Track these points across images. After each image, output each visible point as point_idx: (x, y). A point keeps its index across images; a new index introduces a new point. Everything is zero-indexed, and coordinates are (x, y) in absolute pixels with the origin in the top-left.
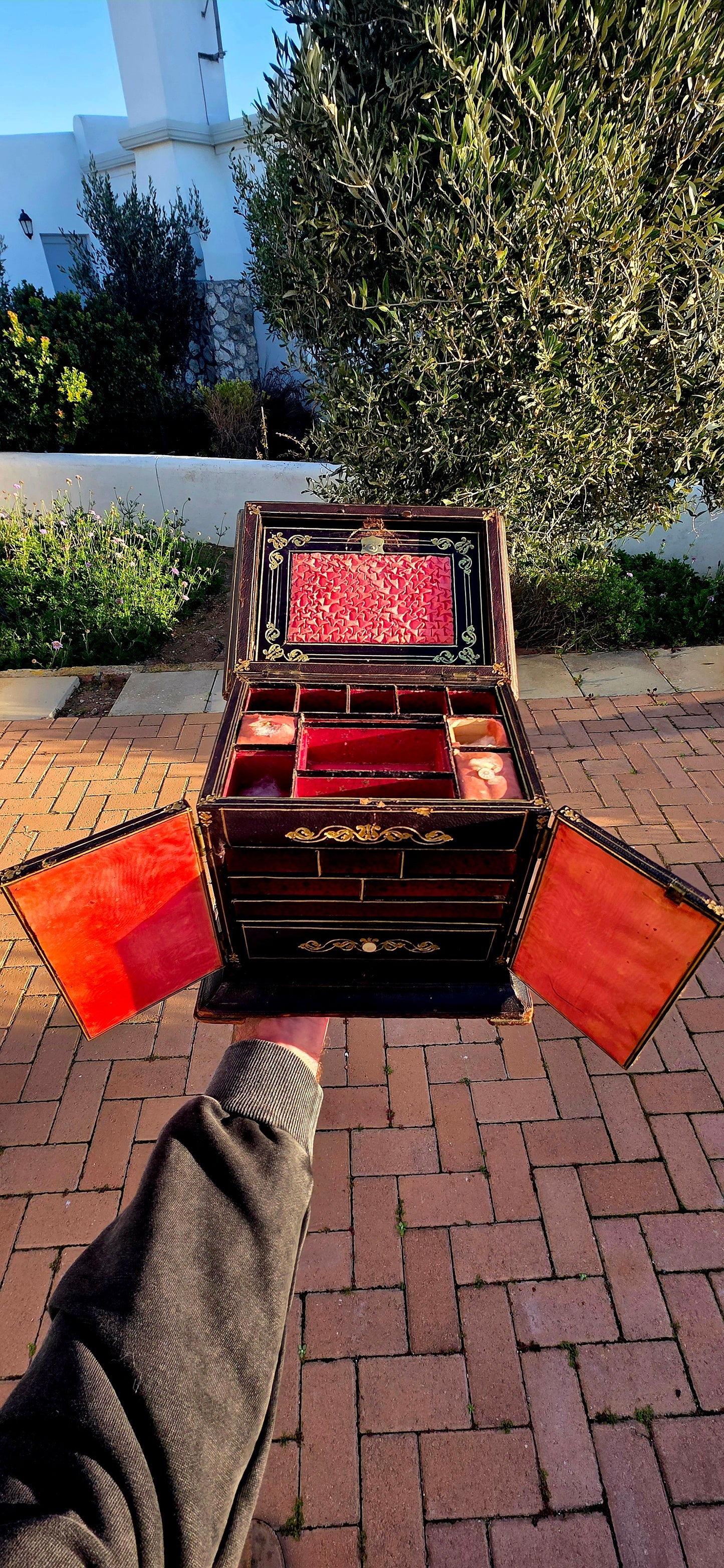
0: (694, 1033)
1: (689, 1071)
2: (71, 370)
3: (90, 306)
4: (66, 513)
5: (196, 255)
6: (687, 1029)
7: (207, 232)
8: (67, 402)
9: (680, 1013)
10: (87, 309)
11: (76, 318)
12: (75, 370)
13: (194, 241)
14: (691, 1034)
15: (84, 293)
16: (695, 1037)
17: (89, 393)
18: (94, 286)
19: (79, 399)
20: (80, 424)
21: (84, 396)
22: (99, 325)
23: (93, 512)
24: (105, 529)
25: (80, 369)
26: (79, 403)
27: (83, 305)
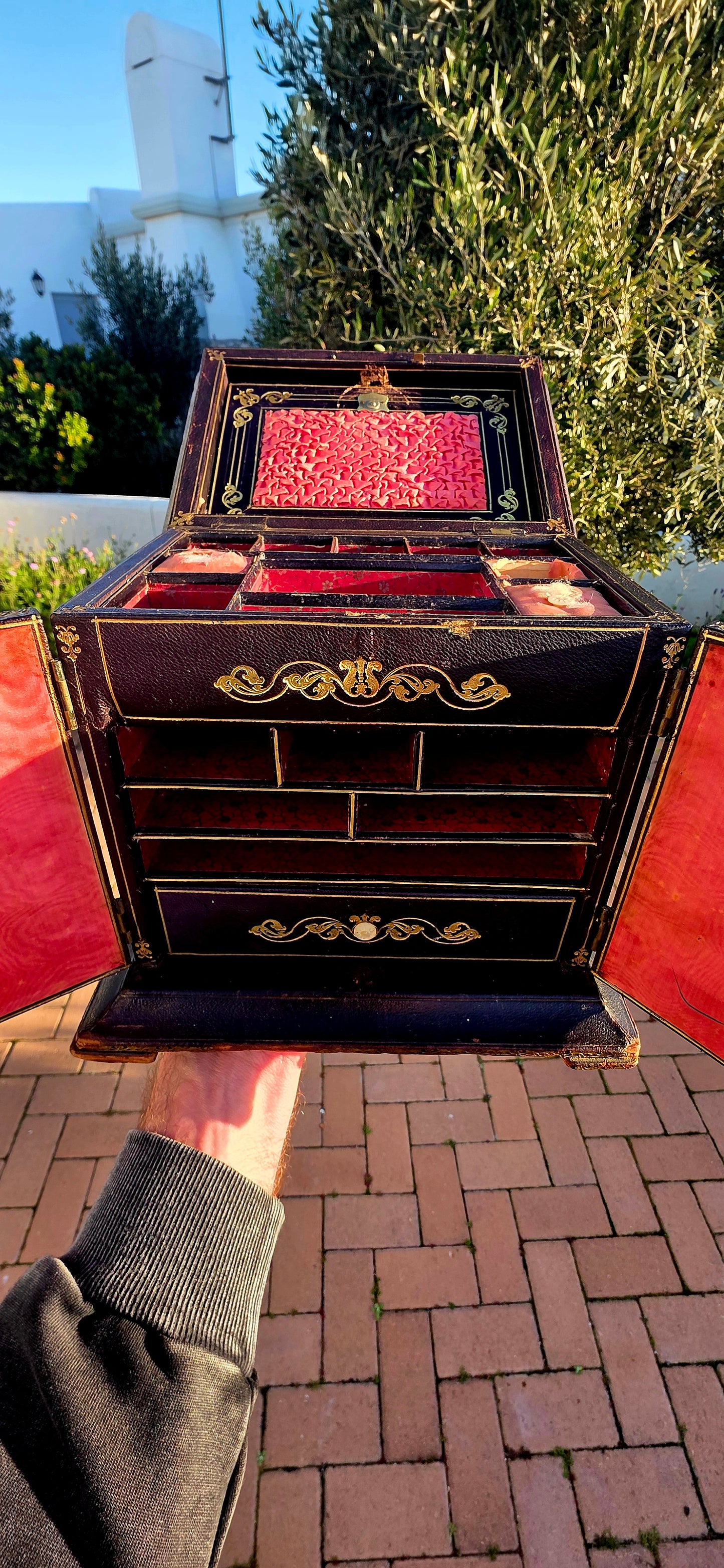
0: (694, 1093)
1: (690, 1134)
2: (72, 415)
3: (96, 356)
4: (59, 550)
5: (200, 314)
6: (687, 1088)
7: (212, 295)
8: (68, 446)
9: (679, 1070)
10: (91, 360)
11: (82, 371)
12: (76, 415)
13: (198, 303)
14: (691, 1093)
15: (89, 345)
16: (695, 1096)
17: (90, 438)
18: (99, 339)
19: (79, 443)
20: (79, 467)
21: (84, 440)
22: (102, 375)
23: (86, 550)
24: (96, 566)
25: (81, 414)
26: (79, 448)
27: (88, 356)
